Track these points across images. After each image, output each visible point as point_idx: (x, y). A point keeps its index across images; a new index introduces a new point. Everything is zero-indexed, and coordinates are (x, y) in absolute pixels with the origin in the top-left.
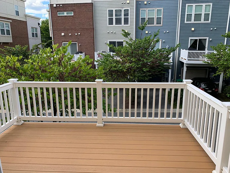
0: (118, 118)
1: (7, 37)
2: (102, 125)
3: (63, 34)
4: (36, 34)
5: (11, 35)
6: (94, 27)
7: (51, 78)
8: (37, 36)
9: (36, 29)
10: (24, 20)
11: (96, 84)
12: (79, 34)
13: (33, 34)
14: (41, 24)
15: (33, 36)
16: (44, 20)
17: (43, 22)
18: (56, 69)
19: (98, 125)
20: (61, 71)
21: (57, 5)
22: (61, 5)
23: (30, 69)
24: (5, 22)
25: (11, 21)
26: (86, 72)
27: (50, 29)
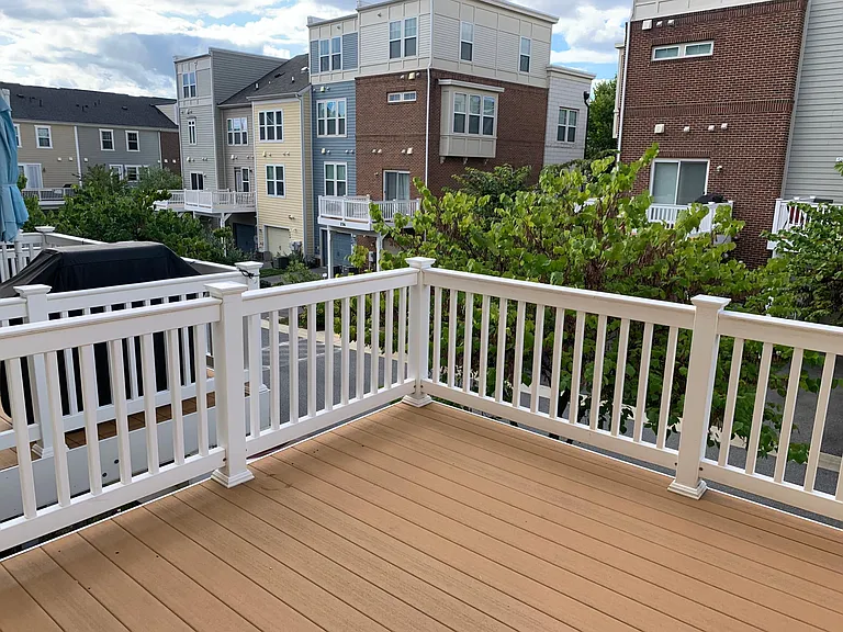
0: (776, 483)
1: (484, 140)
2: (694, 492)
3: (659, 128)
4: (572, 130)
5: (494, 136)
6: (796, 99)
7: (553, 274)
8: (572, 138)
9: (575, 112)
10: (540, 84)
11: (691, 313)
12: (724, 126)
13: (561, 129)
14: (592, 96)
15: (561, 137)
16: (608, 82)
17: (602, 89)
18: (576, 245)
19: (676, 485)
20: (593, 254)
21: (654, 21)
22: (670, 22)
23: (501, 239)
24: (471, 91)
25: (502, 90)
26: (697, 270)
27: (616, 110)
